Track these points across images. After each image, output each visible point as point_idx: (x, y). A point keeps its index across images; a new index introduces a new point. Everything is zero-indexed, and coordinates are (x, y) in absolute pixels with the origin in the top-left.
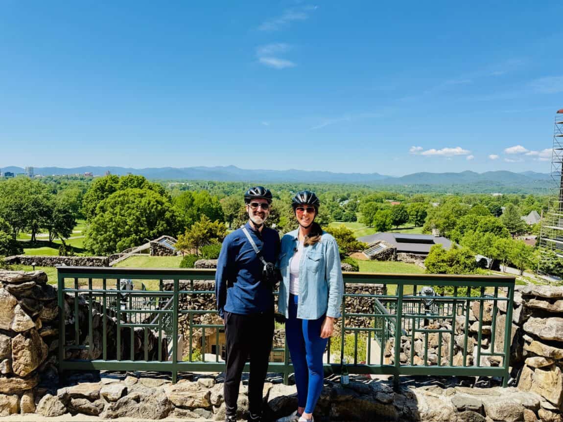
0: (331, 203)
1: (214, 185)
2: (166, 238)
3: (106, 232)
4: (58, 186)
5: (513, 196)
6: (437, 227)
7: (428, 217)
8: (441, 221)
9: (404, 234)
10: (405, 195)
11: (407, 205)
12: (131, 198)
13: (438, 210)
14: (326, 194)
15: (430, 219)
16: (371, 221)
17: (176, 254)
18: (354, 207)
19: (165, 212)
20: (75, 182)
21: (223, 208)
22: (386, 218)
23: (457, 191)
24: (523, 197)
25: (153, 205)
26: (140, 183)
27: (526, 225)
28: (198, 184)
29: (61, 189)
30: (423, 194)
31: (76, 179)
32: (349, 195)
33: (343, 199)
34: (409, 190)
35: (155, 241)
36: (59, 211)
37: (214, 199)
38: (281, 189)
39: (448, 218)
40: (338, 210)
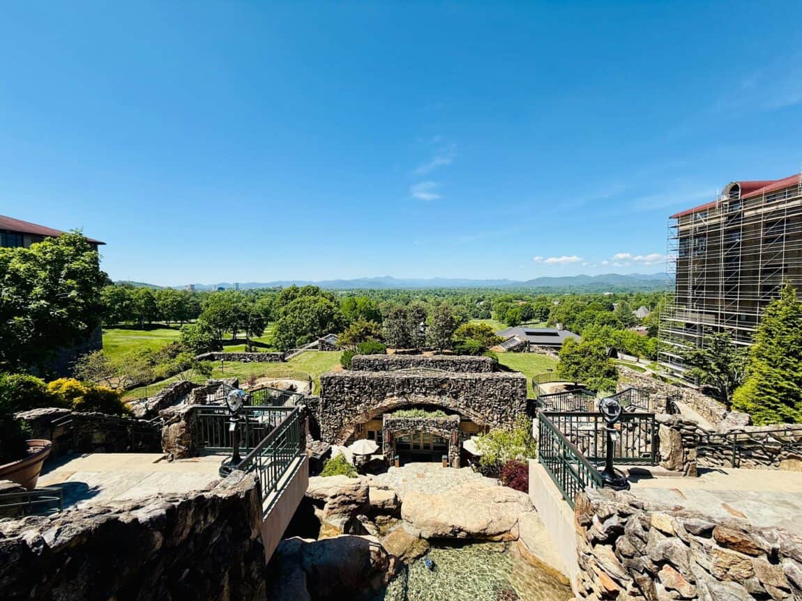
0: (470, 304)
1: (375, 292)
2: (331, 336)
3: (287, 332)
4: (257, 296)
5: (623, 294)
6: (559, 321)
7: (551, 314)
8: (563, 317)
9: (531, 329)
10: (530, 296)
11: (532, 304)
12: (308, 304)
13: (559, 307)
14: (465, 297)
15: (553, 315)
16: (504, 318)
17: (339, 350)
18: (489, 307)
19: (333, 314)
20: (269, 293)
21: (381, 310)
22: (516, 315)
23: (573, 292)
24: (631, 295)
25: (325, 310)
26: (315, 291)
27: (637, 318)
28: (361, 291)
29: (258, 298)
30: (545, 295)
31: (270, 290)
32: (484, 297)
33: (479, 300)
34: (533, 292)
35: (323, 339)
36: (253, 315)
37: (374, 303)
38: (428, 293)
39: (568, 314)
40: (476, 310)
